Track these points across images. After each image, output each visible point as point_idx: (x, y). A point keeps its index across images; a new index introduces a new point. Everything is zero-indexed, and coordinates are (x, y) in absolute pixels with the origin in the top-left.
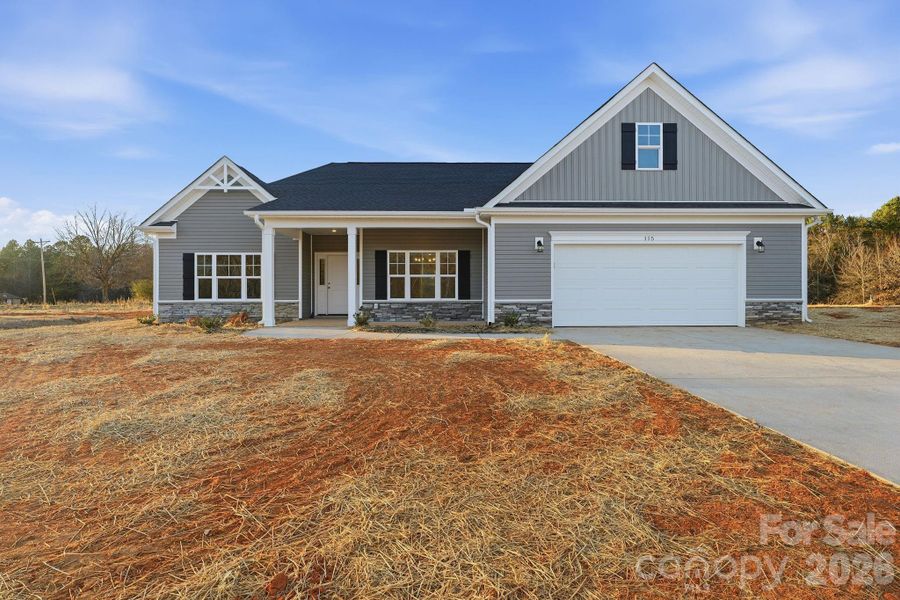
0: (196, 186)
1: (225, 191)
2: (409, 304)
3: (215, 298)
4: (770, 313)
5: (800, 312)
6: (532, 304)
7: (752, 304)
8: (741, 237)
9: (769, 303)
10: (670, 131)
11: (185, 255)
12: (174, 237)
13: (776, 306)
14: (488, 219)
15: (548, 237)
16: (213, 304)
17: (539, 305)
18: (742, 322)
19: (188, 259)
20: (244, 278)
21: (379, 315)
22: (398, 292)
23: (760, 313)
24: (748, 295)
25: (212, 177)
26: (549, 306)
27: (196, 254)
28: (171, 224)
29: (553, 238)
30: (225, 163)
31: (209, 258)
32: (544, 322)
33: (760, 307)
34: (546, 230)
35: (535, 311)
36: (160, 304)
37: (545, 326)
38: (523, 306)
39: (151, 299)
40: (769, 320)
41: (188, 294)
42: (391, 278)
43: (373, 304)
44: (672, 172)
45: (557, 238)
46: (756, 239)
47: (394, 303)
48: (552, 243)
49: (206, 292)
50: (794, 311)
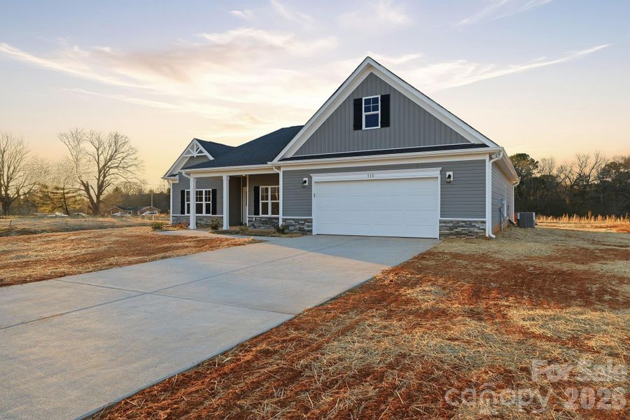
0: (183, 155)
1: (195, 157)
2: (270, 218)
4: (459, 229)
5: (484, 230)
7: (445, 222)
8: (436, 172)
9: (458, 222)
10: (386, 99)
11: (181, 191)
12: (177, 182)
13: (463, 224)
14: (279, 168)
15: (310, 178)
17: (305, 220)
18: (438, 235)
19: (183, 192)
20: (204, 203)
21: (256, 225)
22: (265, 212)
23: (451, 229)
24: (442, 215)
25: (190, 150)
26: (310, 221)
27: (186, 190)
28: (175, 175)
29: (313, 178)
30: (195, 142)
32: (308, 231)
33: (451, 225)
34: (308, 173)
35: (303, 224)
36: (173, 217)
37: (308, 233)
38: (297, 221)
39: (168, 213)
40: (458, 234)
42: (263, 203)
43: (252, 218)
44: (387, 129)
45: (315, 178)
46: (448, 173)
47: (263, 218)
48: (313, 181)
50: (479, 228)
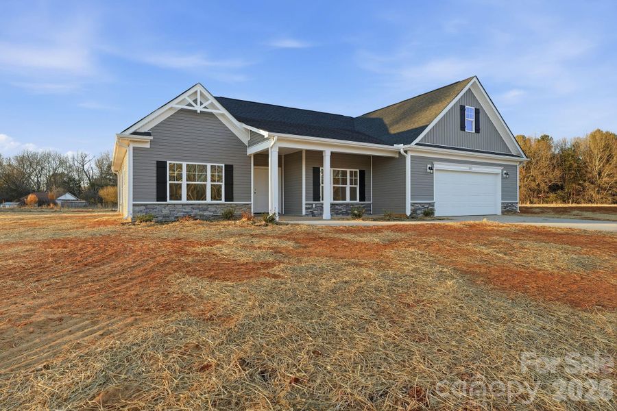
0: (173, 104)
1: (199, 112)
3: (184, 200)
4: (509, 208)
6: (425, 204)
7: (503, 203)
9: (508, 203)
10: (477, 112)
11: (158, 162)
12: (148, 146)
13: (510, 205)
15: (433, 166)
16: (183, 205)
17: (429, 204)
18: (499, 212)
19: (161, 166)
20: (209, 184)
21: (316, 212)
23: (505, 208)
24: (502, 200)
25: (187, 98)
26: (432, 205)
27: (168, 162)
28: (146, 134)
29: (435, 166)
30: (198, 88)
31: (180, 167)
33: (505, 205)
38: (423, 205)
40: (508, 211)
41: (161, 196)
43: (312, 204)
44: (478, 134)
45: (437, 166)
46: (505, 172)
48: (435, 169)
49: (176, 195)
50: (515, 207)
